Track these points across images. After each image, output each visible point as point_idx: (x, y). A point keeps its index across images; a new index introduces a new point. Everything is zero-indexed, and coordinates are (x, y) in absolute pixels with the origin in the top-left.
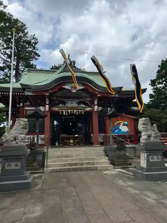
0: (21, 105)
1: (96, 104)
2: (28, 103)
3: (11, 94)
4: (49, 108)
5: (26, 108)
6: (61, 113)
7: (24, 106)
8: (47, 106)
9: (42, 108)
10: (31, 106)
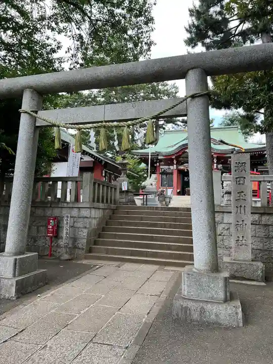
0: (158, 164)
1: (215, 162)
2: (163, 163)
3: (150, 157)
4: (177, 167)
5: (161, 167)
6: (186, 171)
7: (159, 166)
8: (175, 166)
9: (171, 167)
10: (165, 165)
